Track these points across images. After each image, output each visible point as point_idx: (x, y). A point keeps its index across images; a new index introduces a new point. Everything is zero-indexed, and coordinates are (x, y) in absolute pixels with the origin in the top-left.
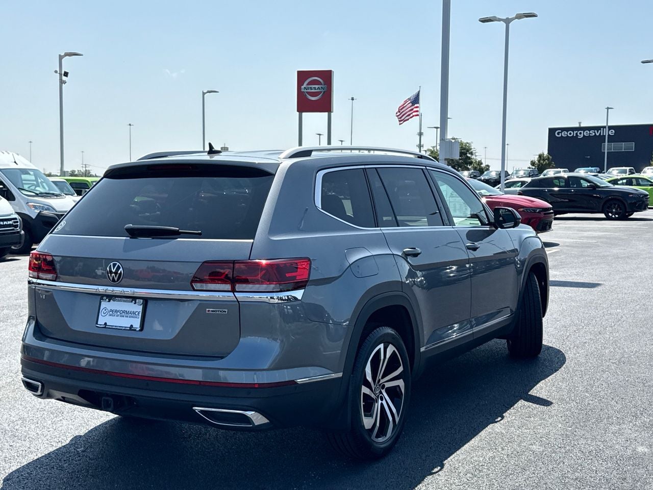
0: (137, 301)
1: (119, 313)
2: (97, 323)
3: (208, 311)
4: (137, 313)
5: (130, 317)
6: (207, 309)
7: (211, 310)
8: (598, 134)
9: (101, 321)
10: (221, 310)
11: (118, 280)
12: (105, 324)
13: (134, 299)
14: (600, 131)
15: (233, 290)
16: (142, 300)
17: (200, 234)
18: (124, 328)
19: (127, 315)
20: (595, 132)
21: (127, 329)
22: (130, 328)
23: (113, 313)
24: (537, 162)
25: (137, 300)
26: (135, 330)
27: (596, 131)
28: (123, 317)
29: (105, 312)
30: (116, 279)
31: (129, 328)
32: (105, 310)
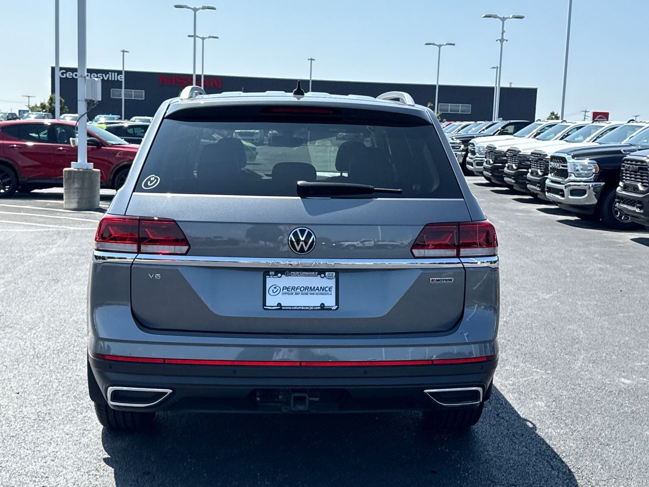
0: (326, 275)
1: (298, 290)
2: (264, 304)
3: (433, 280)
4: (327, 289)
5: (317, 294)
6: (431, 279)
7: (436, 279)
8: (106, 79)
9: (271, 301)
10: (447, 278)
11: (308, 250)
12: (279, 304)
13: (321, 272)
14: (108, 75)
15: (458, 256)
16: (334, 273)
17: (400, 192)
18: (312, 308)
19: (312, 292)
20: (102, 76)
21: (316, 308)
22: (320, 306)
23: (288, 290)
24: (47, 104)
25: (327, 273)
26: (331, 309)
27: (104, 75)
28: (307, 294)
29: (275, 290)
30: (306, 249)
31: (319, 308)
32: (275, 288)
